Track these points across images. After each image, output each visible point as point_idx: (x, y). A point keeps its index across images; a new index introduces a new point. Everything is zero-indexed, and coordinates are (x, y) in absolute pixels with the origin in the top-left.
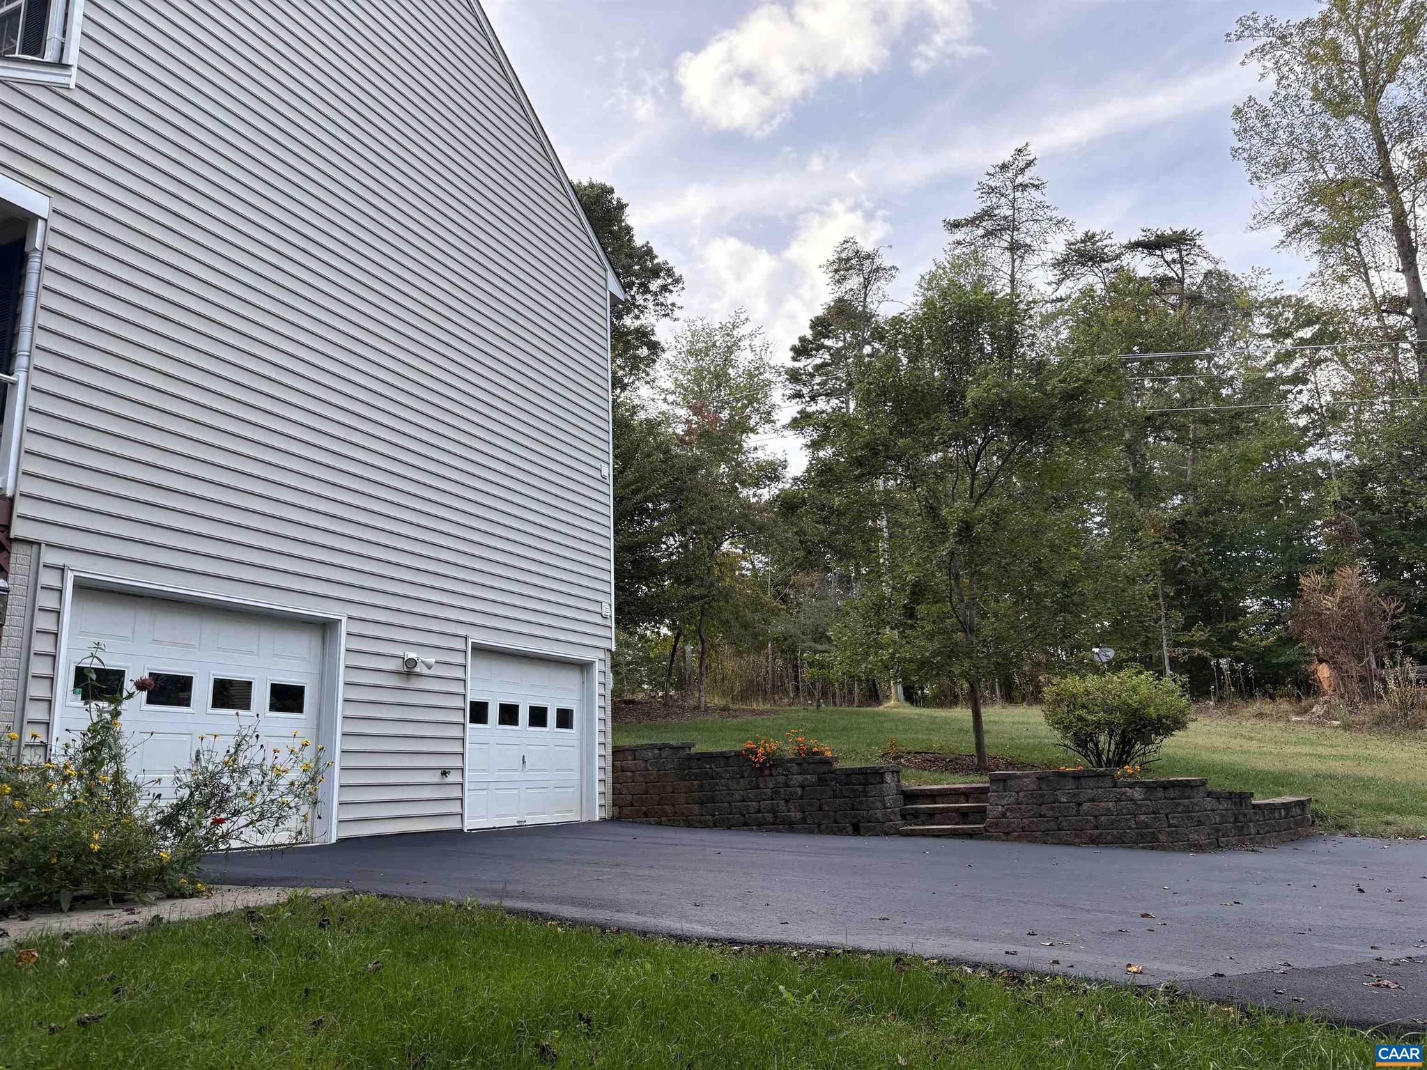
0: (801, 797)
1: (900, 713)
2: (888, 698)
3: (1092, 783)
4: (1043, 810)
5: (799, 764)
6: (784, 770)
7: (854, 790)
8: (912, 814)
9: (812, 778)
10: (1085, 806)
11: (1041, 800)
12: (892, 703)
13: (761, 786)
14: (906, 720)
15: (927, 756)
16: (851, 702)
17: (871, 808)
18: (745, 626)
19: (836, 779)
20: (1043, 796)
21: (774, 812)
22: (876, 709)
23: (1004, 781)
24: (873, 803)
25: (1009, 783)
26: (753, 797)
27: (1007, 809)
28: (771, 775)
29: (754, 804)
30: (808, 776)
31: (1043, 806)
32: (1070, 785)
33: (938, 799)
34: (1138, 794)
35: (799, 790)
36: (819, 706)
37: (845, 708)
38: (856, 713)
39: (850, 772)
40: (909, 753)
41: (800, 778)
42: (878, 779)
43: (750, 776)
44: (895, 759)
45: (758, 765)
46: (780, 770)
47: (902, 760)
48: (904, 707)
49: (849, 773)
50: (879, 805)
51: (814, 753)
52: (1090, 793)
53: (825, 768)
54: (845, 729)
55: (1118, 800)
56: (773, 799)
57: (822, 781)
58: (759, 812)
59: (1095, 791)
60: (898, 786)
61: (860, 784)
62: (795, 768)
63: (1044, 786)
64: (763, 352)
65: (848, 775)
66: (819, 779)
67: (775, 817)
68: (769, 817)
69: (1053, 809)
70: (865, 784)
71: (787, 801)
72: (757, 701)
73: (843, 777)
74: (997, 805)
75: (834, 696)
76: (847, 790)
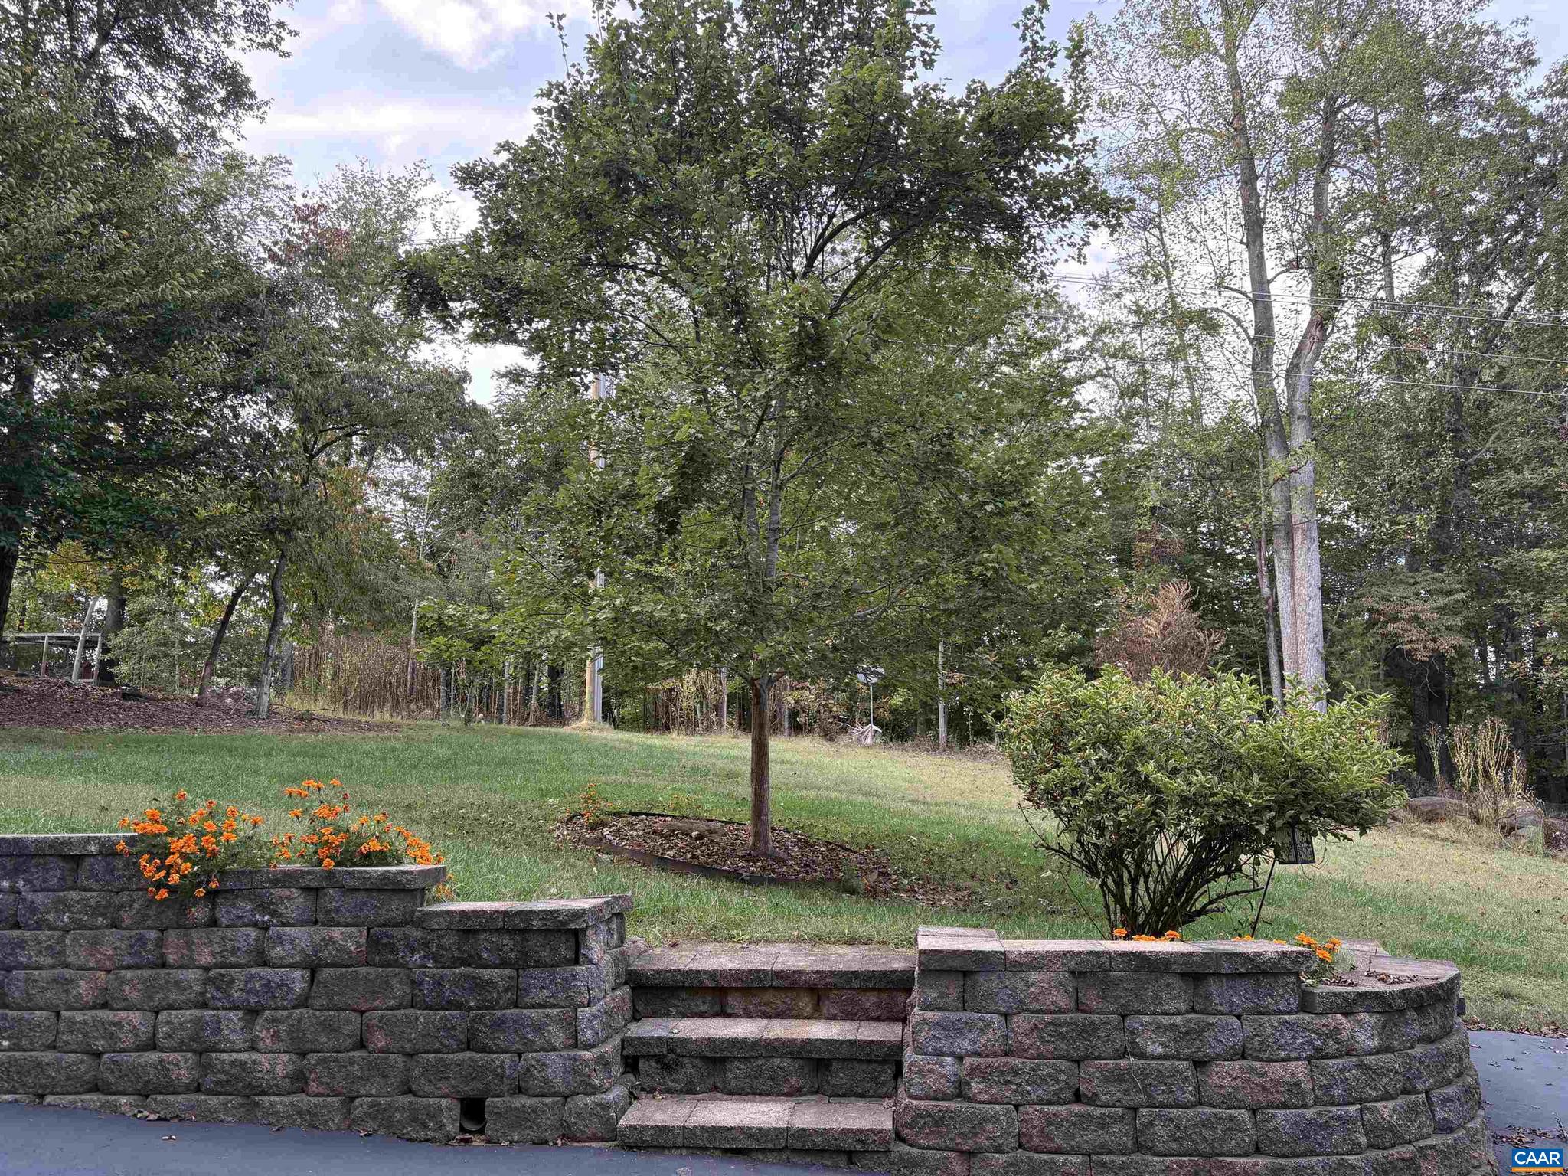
0: (303, 1002)
1: (596, 738)
2: (579, 716)
3: (1239, 996)
4: (1090, 1076)
5: (313, 892)
6: (263, 908)
7: (481, 985)
8: (658, 1059)
9: (346, 938)
10: (1225, 1074)
11: (1081, 1047)
12: (584, 723)
13: (171, 958)
14: (607, 751)
15: (658, 824)
16: (524, 719)
17: (530, 1047)
18: (363, 588)
19: (426, 944)
20: (1089, 1030)
21: (202, 1048)
22: (561, 730)
23: (966, 974)
24: (539, 1028)
25: (985, 983)
26: (134, 996)
27: (973, 1070)
28: (214, 922)
29: (136, 1017)
30: (336, 933)
31: (1090, 1068)
32: (1175, 997)
33: (734, 1002)
34: (1363, 1030)
35: (298, 979)
36: (468, 721)
37: (513, 727)
38: (526, 735)
39: (473, 924)
40: (618, 814)
41: (302, 937)
42: (565, 951)
43: (140, 922)
44: (593, 827)
45: (163, 894)
46: (245, 907)
47: (606, 831)
48: (602, 730)
49: (470, 926)
50: (558, 1036)
51: (368, 858)
52: (1233, 1030)
53: (395, 908)
54: (504, 762)
55: (1320, 1054)
56: (204, 1006)
57: (379, 949)
58: (152, 1045)
59: (1250, 1024)
60: (621, 959)
61: (504, 964)
62: (294, 902)
63: (1092, 1000)
64: (451, 231)
65: (468, 933)
66: (373, 942)
67: (205, 1067)
68: (183, 1067)
69: (1119, 1077)
70: (520, 965)
71: (253, 1012)
72: (381, 709)
73: (450, 940)
74: (939, 1052)
75: (500, 709)
76: (455, 982)
